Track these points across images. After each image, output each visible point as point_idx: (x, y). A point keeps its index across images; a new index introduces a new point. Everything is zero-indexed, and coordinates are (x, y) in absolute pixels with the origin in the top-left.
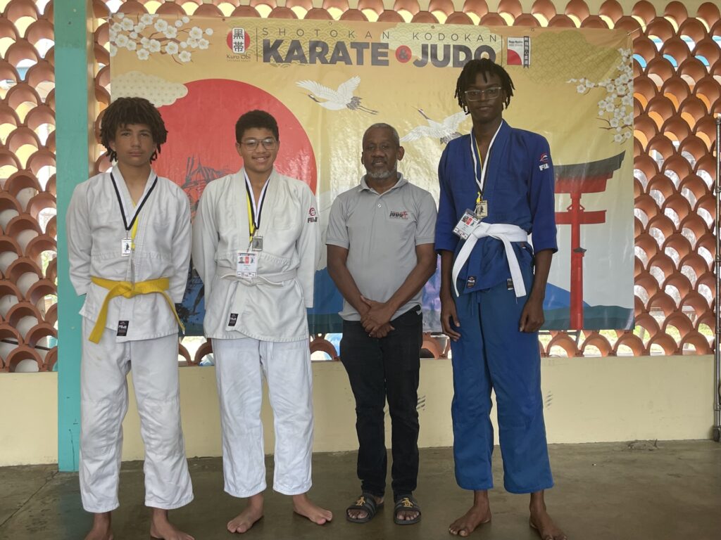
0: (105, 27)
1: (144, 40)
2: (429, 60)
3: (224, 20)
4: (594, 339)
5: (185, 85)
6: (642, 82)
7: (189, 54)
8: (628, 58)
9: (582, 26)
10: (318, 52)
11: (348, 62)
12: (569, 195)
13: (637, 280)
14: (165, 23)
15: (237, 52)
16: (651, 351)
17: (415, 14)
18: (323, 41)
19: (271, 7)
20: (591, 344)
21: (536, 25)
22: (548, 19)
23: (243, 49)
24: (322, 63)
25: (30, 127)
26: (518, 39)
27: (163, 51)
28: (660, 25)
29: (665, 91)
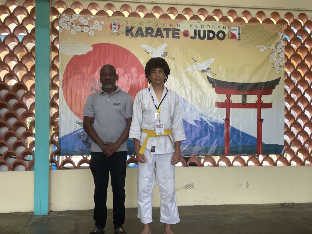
0: (57, 20)
1: (74, 26)
2: (197, 36)
3: (109, 17)
4: (267, 158)
5: (91, 45)
6: (288, 47)
7: (93, 32)
8: (282, 37)
9: (263, 23)
10: (149, 32)
11: (162, 37)
12: (257, 96)
13: (286, 133)
14: (83, 18)
15: (114, 31)
16: (291, 163)
17: (191, 16)
18: (151, 27)
19: (129, 12)
20: (266, 161)
21: (243, 22)
22: (248, 19)
23: (117, 30)
24: (151, 37)
25: (23, 63)
26: (235, 28)
27: (82, 31)
28: (296, 23)
29: (298, 51)
